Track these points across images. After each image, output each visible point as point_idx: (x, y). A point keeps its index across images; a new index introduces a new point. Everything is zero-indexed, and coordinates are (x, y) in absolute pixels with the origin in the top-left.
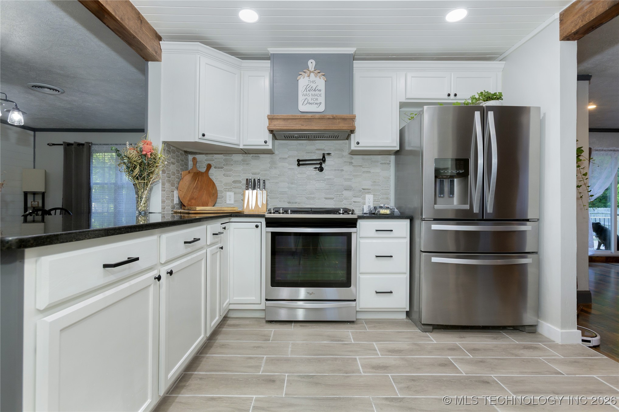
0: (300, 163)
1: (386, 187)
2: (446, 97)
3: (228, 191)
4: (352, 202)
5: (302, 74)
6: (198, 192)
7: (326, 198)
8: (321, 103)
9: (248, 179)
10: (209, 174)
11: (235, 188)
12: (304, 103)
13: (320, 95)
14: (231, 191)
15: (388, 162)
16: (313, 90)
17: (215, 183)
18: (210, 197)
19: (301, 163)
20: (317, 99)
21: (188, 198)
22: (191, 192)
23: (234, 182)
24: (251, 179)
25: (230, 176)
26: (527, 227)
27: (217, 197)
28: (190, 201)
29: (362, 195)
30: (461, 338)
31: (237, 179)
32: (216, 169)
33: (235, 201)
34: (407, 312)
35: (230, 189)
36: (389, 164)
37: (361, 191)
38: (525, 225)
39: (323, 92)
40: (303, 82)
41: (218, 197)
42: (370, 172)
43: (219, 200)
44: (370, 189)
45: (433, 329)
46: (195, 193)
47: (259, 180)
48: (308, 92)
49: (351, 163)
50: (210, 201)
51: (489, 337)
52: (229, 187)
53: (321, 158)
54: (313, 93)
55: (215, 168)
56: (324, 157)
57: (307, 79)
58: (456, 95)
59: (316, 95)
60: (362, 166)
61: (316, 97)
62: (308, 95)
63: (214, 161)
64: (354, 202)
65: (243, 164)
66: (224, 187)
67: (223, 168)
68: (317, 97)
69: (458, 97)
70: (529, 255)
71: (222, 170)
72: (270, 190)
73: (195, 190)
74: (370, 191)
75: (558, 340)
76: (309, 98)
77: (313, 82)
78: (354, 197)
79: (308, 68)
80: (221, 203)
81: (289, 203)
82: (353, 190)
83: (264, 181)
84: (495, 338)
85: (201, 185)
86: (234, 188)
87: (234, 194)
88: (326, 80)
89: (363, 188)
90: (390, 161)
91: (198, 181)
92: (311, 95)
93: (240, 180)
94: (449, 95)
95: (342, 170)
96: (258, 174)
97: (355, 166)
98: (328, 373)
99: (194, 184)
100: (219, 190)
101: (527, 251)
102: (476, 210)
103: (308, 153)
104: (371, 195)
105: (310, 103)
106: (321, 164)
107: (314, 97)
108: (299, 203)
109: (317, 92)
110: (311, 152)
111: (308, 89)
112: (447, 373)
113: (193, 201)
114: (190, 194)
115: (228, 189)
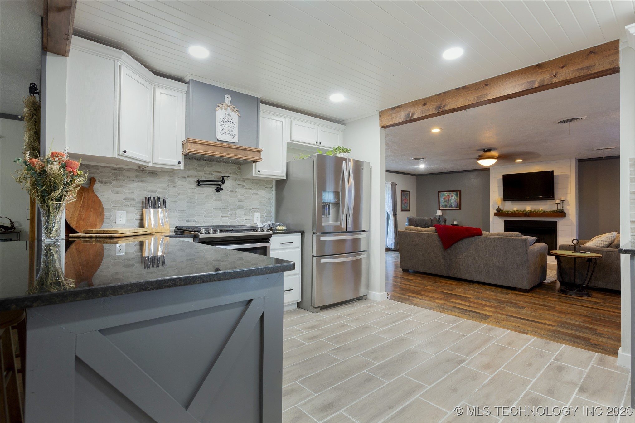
0: (199, 183)
1: (269, 207)
2: (315, 143)
3: (119, 209)
4: (243, 220)
5: (220, 106)
6: (85, 211)
7: (223, 217)
8: (235, 135)
9: (147, 197)
10: (94, 190)
11: (128, 206)
12: (222, 133)
13: (235, 128)
14: (122, 210)
15: (271, 186)
16: (229, 122)
17: (101, 200)
18: (98, 217)
19: (201, 183)
20: (232, 131)
21: (76, 219)
22: (78, 212)
23: (126, 199)
24: (150, 198)
25: (120, 193)
26: (362, 236)
27: (103, 217)
28: (78, 222)
29: (251, 214)
30: (337, 311)
31: (129, 196)
32: (102, 184)
33: (127, 221)
34: (298, 303)
35: (121, 208)
36: (272, 188)
37: (251, 210)
38: (360, 234)
39: (237, 125)
40: (220, 113)
41: (105, 216)
42: (258, 194)
43: (106, 220)
44: (257, 209)
45: (321, 309)
46: (82, 213)
47: (159, 198)
48: (225, 123)
49: (243, 186)
50: (98, 221)
51: (349, 307)
52: (120, 206)
53: (221, 180)
54: (229, 124)
55: (101, 182)
56: (223, 179)
57: (224, 111)
58: (320, 143)
59: (231, 127)
60: (252, 189)
61: (231, 129)
62: (225, 126)
63: (99, 175)
64: (245, 220)
65: (137, 180)
66: (113, 205)
67: (111, 183)
68: (233, 129)
69: (322, 144)
70: (363, 253)
71: (110, 185)
72: (168, 209)
73: (82, 209)
74: (257, 210)
75: (379, 300)
76: (226, 129)
77: (229, 115)
78: (245, 215)
79: (224, 101)
80: (108, 223)
81: (188, 221)
82: (245, 209)
83: (165, 199)
84: (353, 306)
85: (87, 203)
86: (126, 206)
87: (126, 213)
88: (239, 115)
89: (253, 207)
90: (272, 186)
91: (84, 198)
92: (227, 126)
93: (134, 198)
94: (317, 142)
95: (236, 192)
96: (155, 192)
97: (247, 188)
98: (288, 351)
99: (81, 201)
100: (105, 208)
101: (361, 250)
102: (344, 226)
103: (207, 174)
104: (258, 213)
105: (226, 133)
106: (220, 185)
107: (229, 129)
108: (198, 222)
109: (232, 125)
110: (210, 174)
111: (224, 120)
112: (348, 329)
113: (81, 222)
114: (78, 214)
115: (118, 207)
